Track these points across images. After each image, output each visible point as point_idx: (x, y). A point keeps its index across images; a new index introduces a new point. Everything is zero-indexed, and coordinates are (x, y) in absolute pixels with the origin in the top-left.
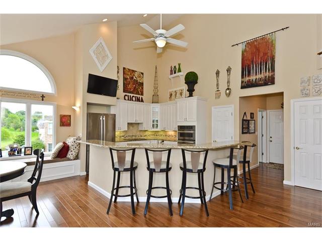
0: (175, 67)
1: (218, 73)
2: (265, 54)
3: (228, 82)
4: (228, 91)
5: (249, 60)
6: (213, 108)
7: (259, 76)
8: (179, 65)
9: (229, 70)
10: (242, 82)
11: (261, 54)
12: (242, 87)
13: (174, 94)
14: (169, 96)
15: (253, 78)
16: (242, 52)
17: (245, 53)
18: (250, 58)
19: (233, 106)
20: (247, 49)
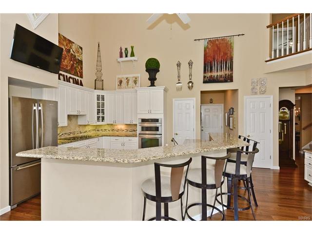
0: (126, 49)
1: (179, 65)
2: (225, 54)
3: (190, 75)
4: (190, 84)
5: (211, 57)
6: (173, 100)
7: (219, 73)
8: (132, 48)
9: (190, 64)
10: (204, 77)
11: (222, 54)
12: (205, 82)
13: (124, 82)
14: (117, 83)
15: (215, 74)
16: (205, 48)
17: (207, 50)
18: (212, 55)
19: (195, 99)
20: (210, 47)
